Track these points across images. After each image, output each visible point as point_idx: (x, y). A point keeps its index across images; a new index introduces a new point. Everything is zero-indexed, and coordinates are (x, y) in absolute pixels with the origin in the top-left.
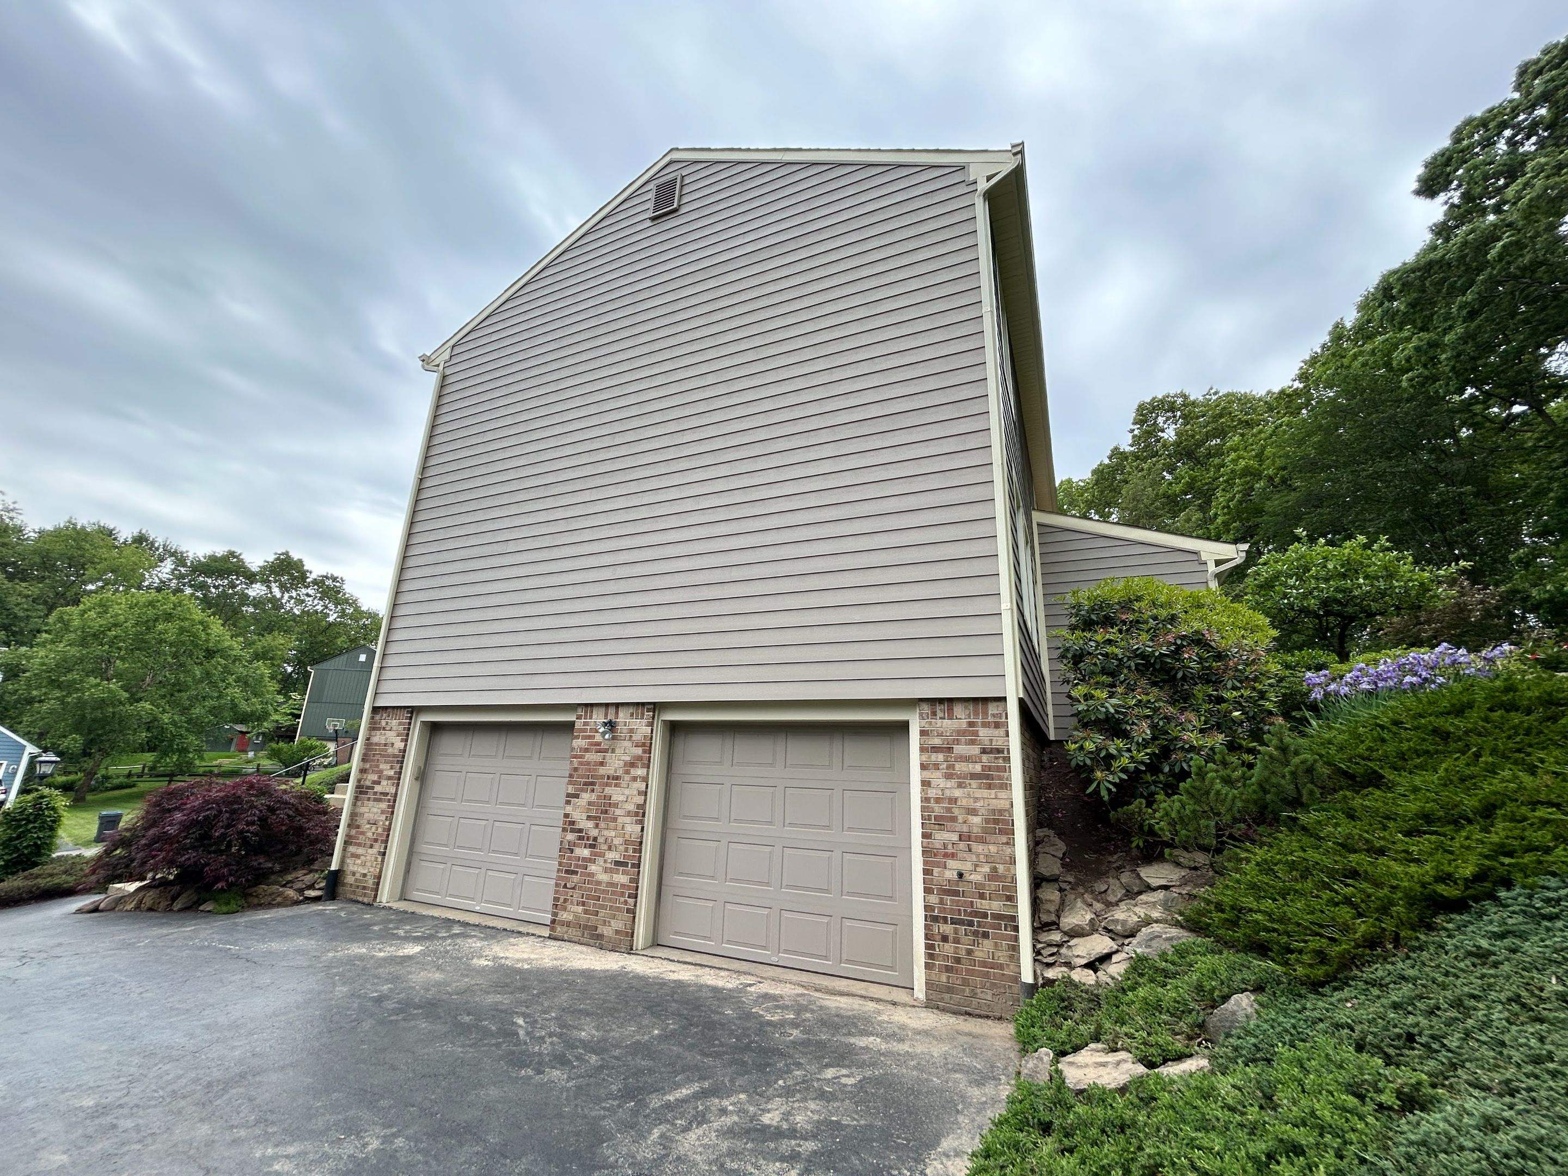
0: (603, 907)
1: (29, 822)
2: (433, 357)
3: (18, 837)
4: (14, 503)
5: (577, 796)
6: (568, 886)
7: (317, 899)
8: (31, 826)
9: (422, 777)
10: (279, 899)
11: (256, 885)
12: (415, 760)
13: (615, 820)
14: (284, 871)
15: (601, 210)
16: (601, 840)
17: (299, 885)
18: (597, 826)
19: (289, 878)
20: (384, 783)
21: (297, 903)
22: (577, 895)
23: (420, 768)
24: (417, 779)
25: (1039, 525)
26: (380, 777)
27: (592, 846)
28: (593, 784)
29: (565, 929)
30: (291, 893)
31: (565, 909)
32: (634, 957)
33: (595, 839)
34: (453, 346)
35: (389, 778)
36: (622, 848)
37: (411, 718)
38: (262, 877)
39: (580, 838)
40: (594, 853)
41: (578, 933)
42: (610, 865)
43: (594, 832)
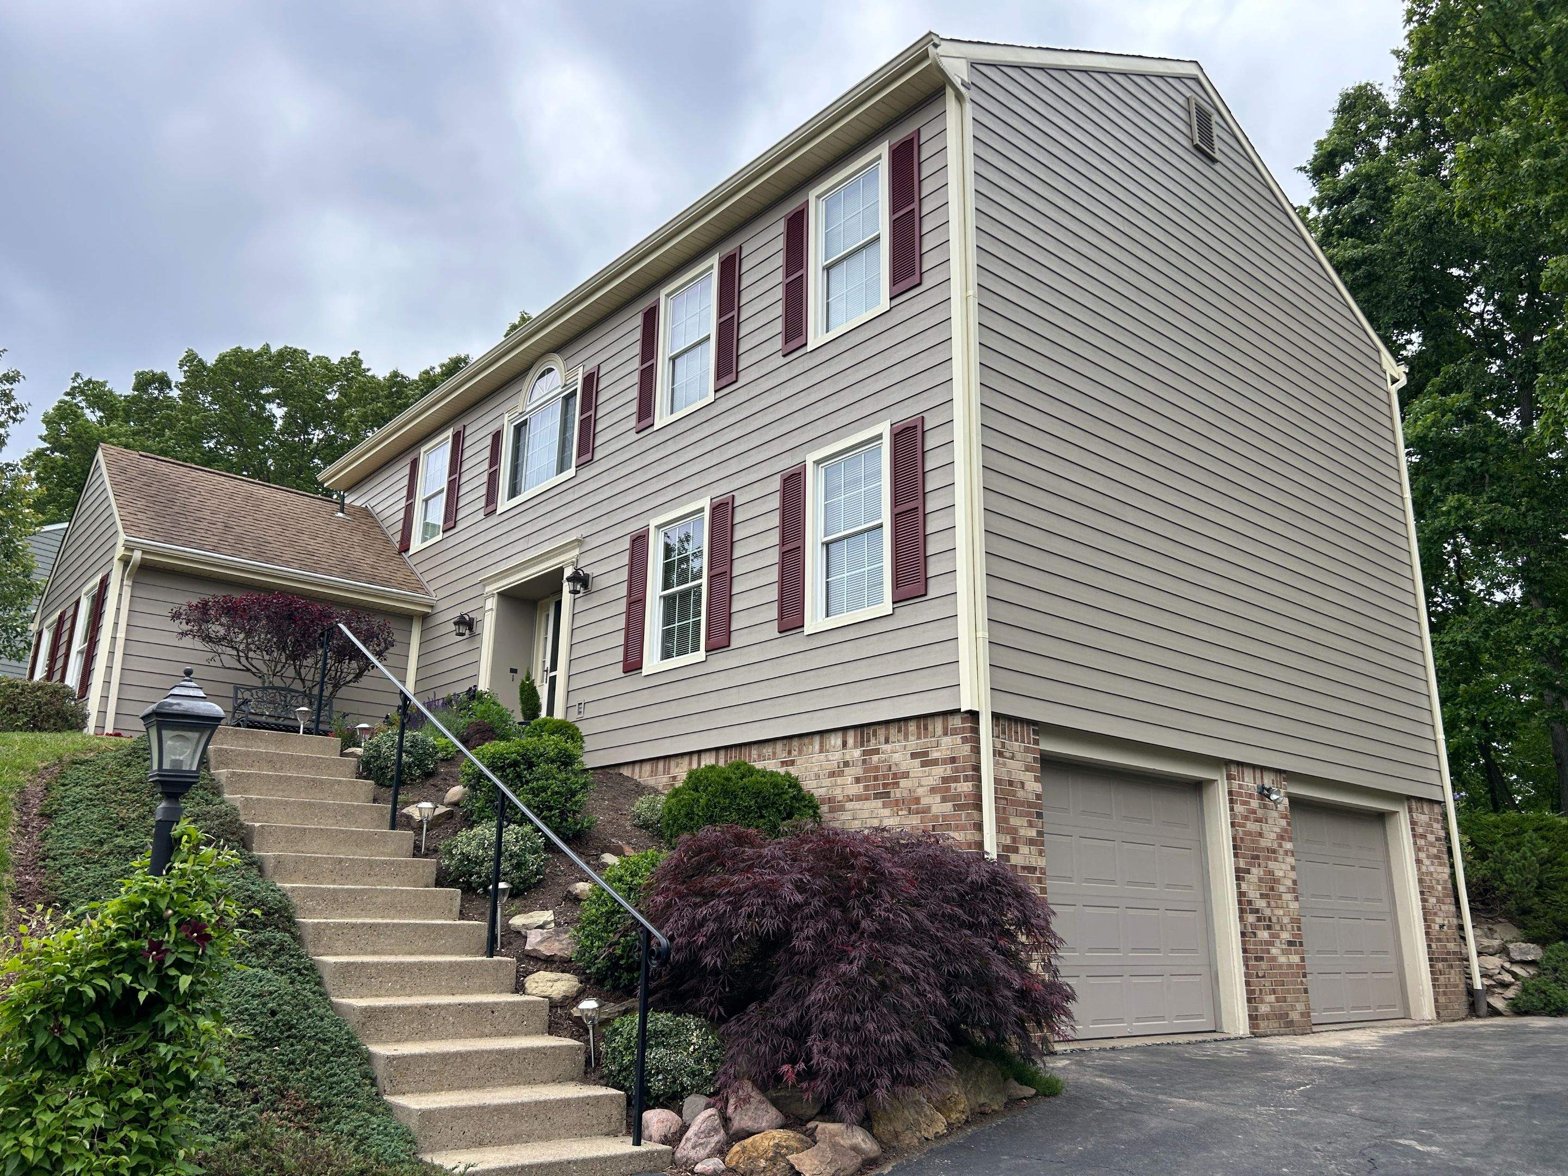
0: (1288, 991)
5: (1248, 871)
6: (1260, 975)
13: (1280, 897)
16: (1274, 919)
18: (1269, 905)
20: (1024, 849)
22: (1266, 982)
26: (1014, 840)
27: (1269, 927)
28: (1257, 857)
29: (1266, 1023)
31: (1262, 1002)
33: (1270, 920)
35: (1031, 842)
36: (1289, 926)
39: (1259, 919)
40: (1272, 936)
41: (1277, 1025)
42: (1284, 947)
43: (1267, 912)
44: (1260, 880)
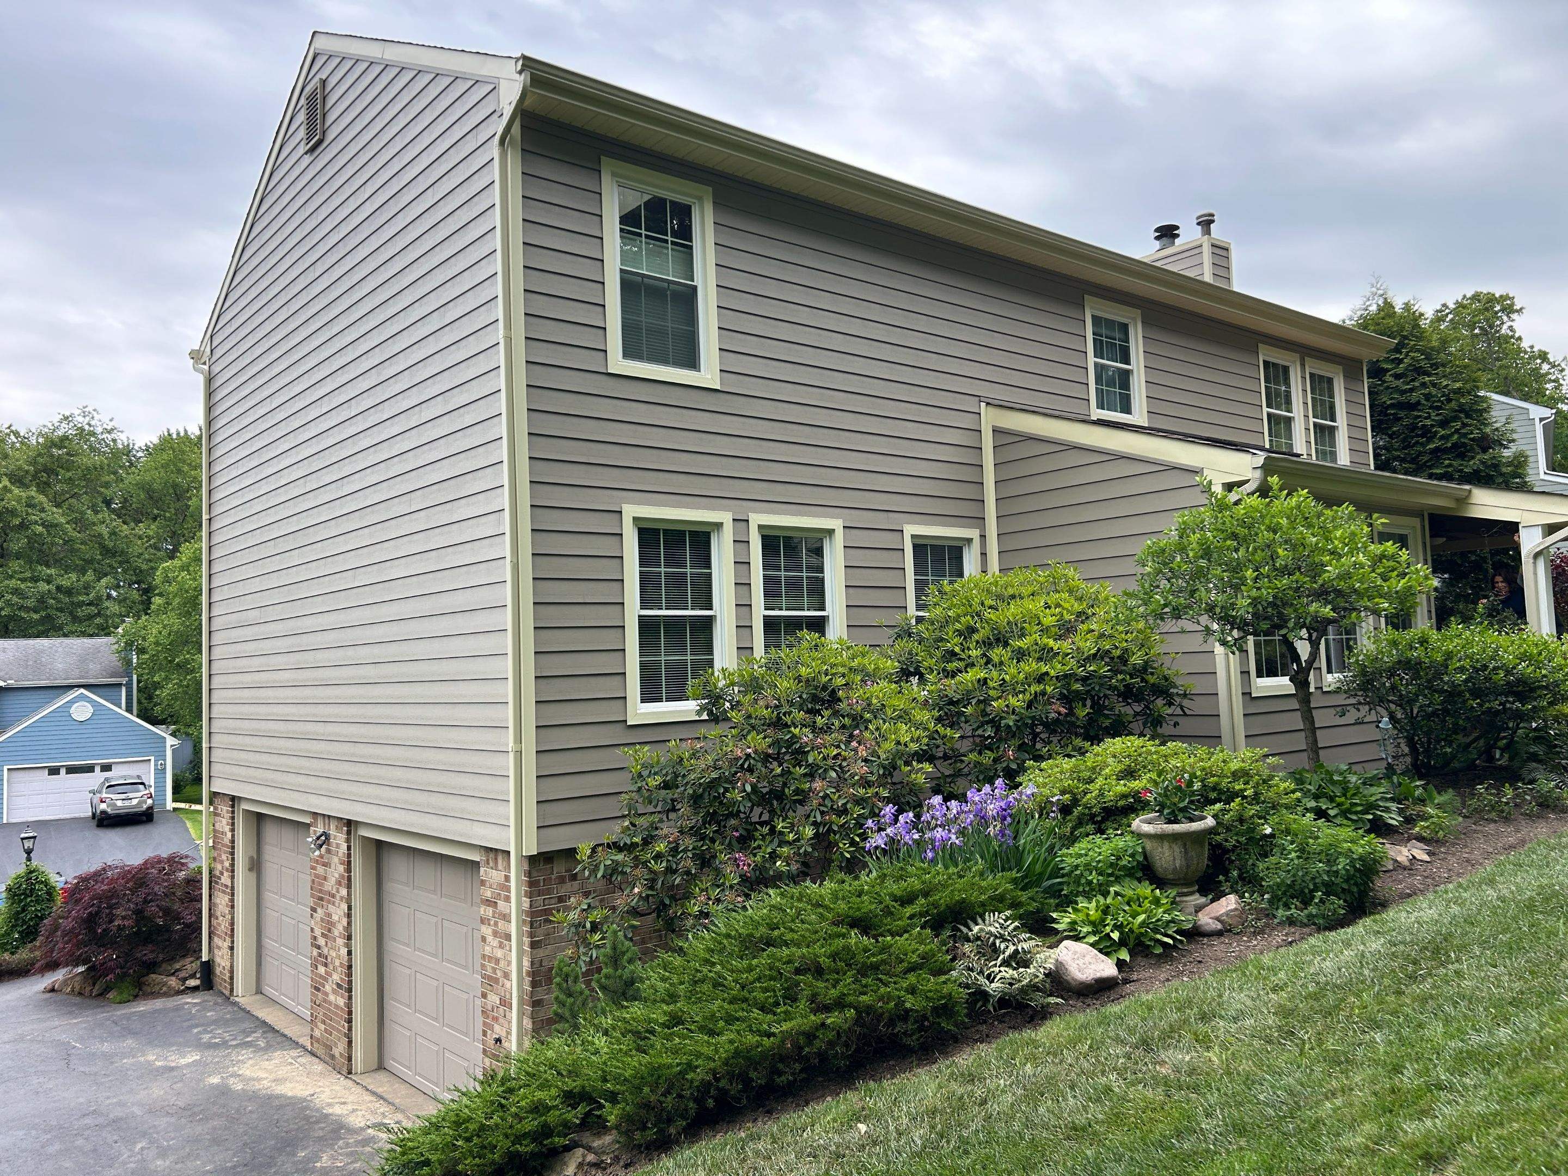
0: (333, 1027)
1: (27, 896)
2: (202, 349)
3: (23, 910)
4: (111, 420)
5: (315, 910)
6: (316, 1002)
7: (195, 989)
8: (29, 900)
9: (256, 865)
10: (164, 989)
11: (148, 974)
12: (245, 852)
13: (334, 940)
14: (172, 959)
15: (277, 133)
16: (329, 959)
17: (183, 974)
18: (327, 944)
19: (177, 966)
20: (225, 874)
21: (179, 993)
22: (321, 1013)
23: (251, 858)
24: (250, 870)
25: (996, 431)
26: (222, 868)
27: (326, 965)
28: (321, 899)
29: (317, 1044)
30: (173, 982)
31: (316, 1025)
32: (350, 1083)
33: (327, 958)
34: (211, 337)
36: (339, 970)
37: (233, 806)
38: (151, 967)
39: (320, 955)
40: (326, 972)
41: (323, 1051)
42: (335, 987)
43: (325, 951)
44: (322, 920)
